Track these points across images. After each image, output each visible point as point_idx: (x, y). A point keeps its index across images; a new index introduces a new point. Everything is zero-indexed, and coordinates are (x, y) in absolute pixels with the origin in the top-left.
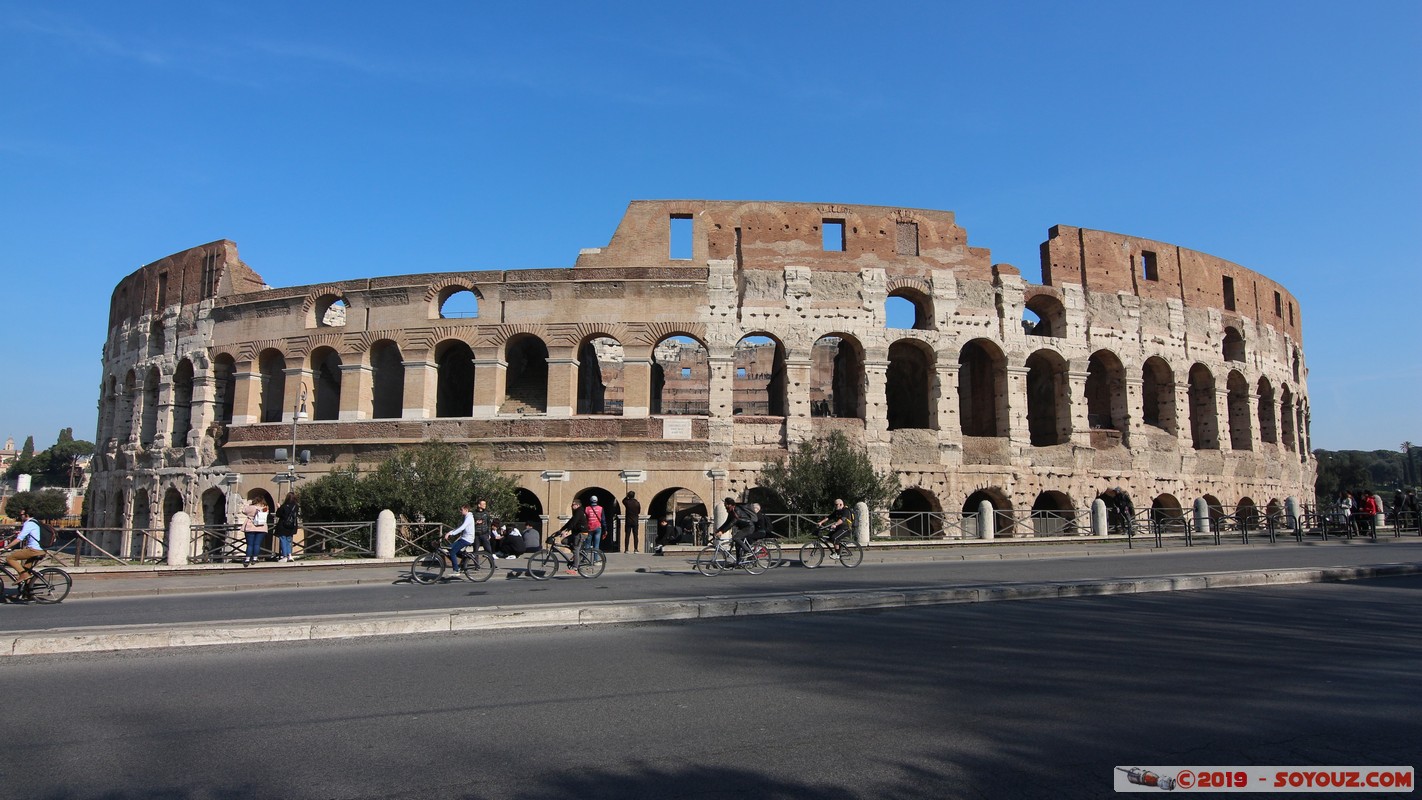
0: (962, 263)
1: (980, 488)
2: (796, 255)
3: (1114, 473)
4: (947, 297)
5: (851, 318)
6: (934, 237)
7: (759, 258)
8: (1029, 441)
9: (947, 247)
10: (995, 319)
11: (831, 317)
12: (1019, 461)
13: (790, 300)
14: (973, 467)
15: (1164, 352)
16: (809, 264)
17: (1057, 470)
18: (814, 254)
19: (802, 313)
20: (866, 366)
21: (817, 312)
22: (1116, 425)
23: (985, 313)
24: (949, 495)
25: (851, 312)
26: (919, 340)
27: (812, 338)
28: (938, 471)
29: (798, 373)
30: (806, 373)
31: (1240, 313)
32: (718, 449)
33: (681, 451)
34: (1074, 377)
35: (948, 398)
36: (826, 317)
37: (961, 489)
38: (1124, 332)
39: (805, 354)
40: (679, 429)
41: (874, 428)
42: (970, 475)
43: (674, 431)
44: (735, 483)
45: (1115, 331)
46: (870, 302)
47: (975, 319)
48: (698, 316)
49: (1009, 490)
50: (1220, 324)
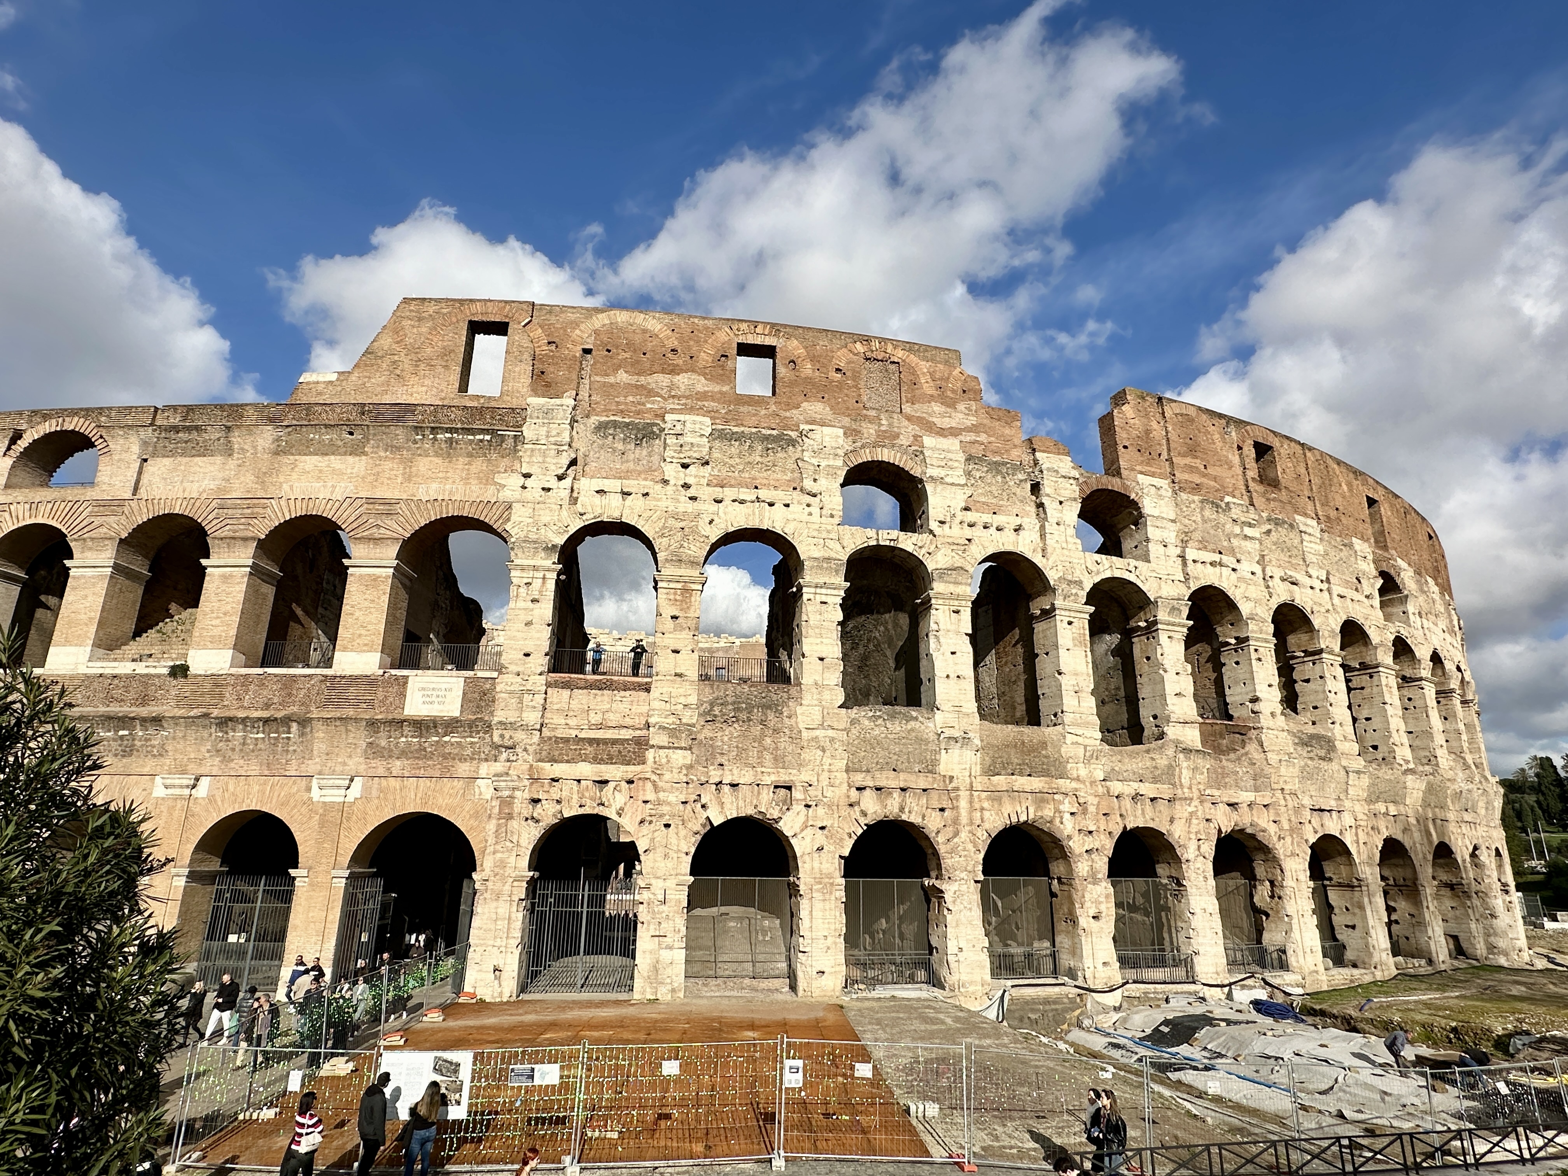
0: (974, 429)
1: (1014, 820)
2: (687, 398)
3: (1243, 796)
4: (948, 480)
5: (779, 506)
6: (927, 387)
7: (622, 399)
8: (1099, 735)
9: (951, 404)
10: (1030, 521)
11: (742, 502)
12: (1083, 771)
13: (672, 471)
14: (1001, 781)
15: (1303, 599)
16: (708, 413)
17: (1148, 789)
18: (722, 397)
19: (692, 492)
20: (805, 590)
21: (718, 492)
22: (1235, 715)
23: (1015, 511)
24: (956, 834)
25: (779, 496)
26: (901, 549)
27: (707, 537)
28: (935, 786)
29: (678, 598)
30: (693, 599)
31: (1393, 552)
32: (511, 737)
33: (436, 739)
34: (1165, 627)
35: (953, 653)
36: (734, 501)
37: (978, 822)
38: (1238, 561)
39: (693, 563)
40: (438, 696)
41: (816, 702)
42: (995, 795)
43: (428, 699)
44: (539, 806)
45: (1225, 559)
46: (815, 480)
47: (998, 520)
48: (498, 491)
49: (1066, 827)
50: (1372, 566)
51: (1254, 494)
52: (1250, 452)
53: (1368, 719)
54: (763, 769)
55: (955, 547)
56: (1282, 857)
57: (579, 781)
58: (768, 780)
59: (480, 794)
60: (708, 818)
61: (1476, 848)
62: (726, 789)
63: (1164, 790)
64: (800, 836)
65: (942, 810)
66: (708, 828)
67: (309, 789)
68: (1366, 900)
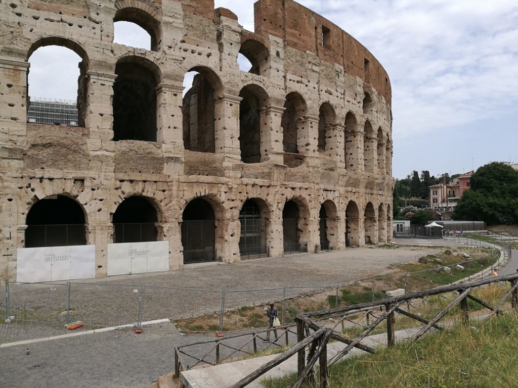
1: (199, 195)
3: (298, 185)
4: (174, 24)
5: (75, 27)
8: (240, 158)
10: (215, 51)
11: (52, 21)
12: (231, 173)
14: (193, 178)
15: (333, 101)
17: (259, 181)
19: (17, 10)
20: (91, 77)
21: (36, 13)
22: (300, 151)
23: (208, 46)
24: (171, 201)
25: (76, 20)
26: (148, 60)
27: (29, 39)
28: (161, 180)
29: (11, 74)
30: (21, 75)
31: (371, 84)
34: (274, 110)
35: (173, 116)
36: (46, 19)
37: (182, 196)
38: (309, 82)
39: (20, 54)
41: (99, 137)
42: (190, 183)
45: (304, 80)
46: (98, 14)
47: (199, 49)
49: (223, 197)
50: (362, 89)
51: (319, 51)
52: (320, 30)
53: (351, 154)
54: (68, 171)
55: (176, 61)
56: (310, 209)
58: (70, 176)
60: (35, 196)
61: (382, 204)
62: (46, 181)
63: (266, 182)
64: (88, 204)
65: (164, 191)
66: (36, 201)
68: (339, 224)
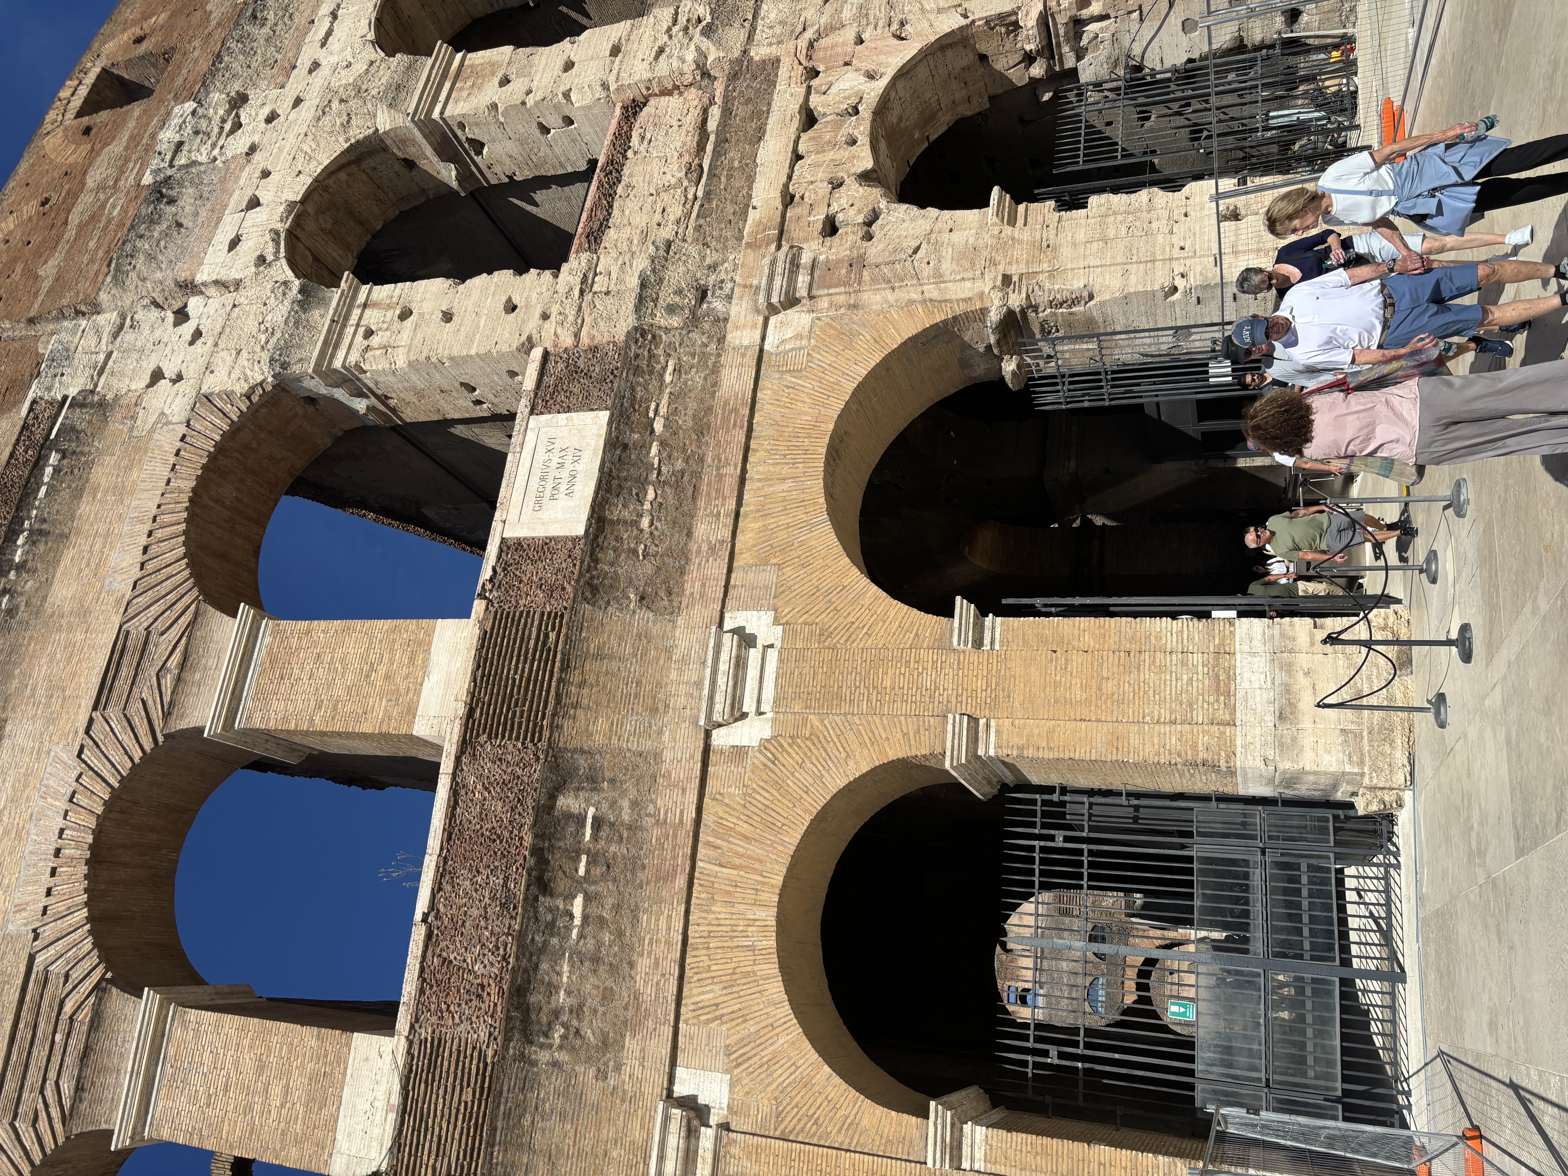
32: (679, 292)
33: (654, 450)
40: (561, 465)
43: (563, 487)
44: (840, 217)
48: (168, 423)
57: (798, 157)
59: (798, 336)
67: (739, 753)
